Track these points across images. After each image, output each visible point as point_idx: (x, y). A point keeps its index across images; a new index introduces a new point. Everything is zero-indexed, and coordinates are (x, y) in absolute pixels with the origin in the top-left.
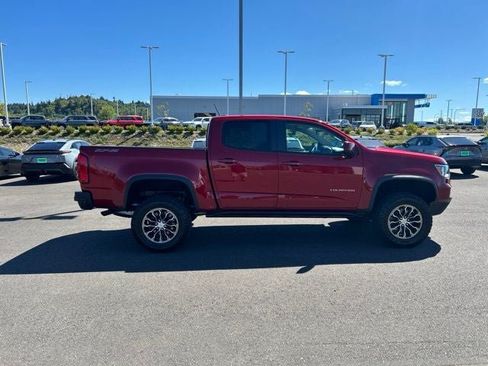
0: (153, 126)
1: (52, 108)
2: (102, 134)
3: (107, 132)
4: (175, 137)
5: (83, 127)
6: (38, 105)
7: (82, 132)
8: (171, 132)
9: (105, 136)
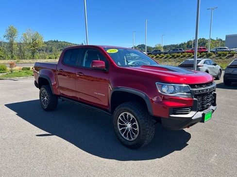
0: (209, 52)
1: (186, 45)
2: (182, 57)
3: (184, 56)
4: (221, 58)
5: (173, 54)
6: (180, 45)
7: (173, 56)
8: (220, 55)
9: (183, 58)
